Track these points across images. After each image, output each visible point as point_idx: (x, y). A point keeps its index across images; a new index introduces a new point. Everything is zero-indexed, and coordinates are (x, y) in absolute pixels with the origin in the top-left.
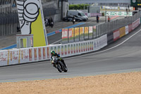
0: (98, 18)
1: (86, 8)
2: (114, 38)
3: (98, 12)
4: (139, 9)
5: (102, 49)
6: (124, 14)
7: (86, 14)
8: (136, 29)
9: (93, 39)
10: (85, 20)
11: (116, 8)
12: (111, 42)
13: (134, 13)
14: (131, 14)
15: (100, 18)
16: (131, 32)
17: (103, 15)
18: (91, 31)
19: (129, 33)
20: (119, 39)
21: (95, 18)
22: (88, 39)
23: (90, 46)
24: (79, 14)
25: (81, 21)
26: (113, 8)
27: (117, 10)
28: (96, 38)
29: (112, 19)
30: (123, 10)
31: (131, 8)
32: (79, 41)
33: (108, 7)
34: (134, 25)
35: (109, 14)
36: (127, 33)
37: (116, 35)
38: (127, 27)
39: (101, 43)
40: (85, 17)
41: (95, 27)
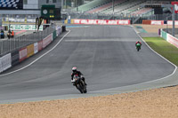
2: (20, 57)
4: (51, 22)
5: (4, 72)
6: (32, 28)
8: (48, 47)
11: (23, 20)
12: (17, 63)
13: (46, 27)
14: (41, 28)
16: (41, 50)
17: (6, 28)
19: (39, 51)
20: (26, 60)
26: (18, 20)
27: (23, 23)
29: (18, 34)
30: (31, 23)
33: (12, 20)
34: (46, 41)
35: (14, 28)
36: (36, 51)
37: (22, 54)
38: (36, 44)
39: (3, 64)
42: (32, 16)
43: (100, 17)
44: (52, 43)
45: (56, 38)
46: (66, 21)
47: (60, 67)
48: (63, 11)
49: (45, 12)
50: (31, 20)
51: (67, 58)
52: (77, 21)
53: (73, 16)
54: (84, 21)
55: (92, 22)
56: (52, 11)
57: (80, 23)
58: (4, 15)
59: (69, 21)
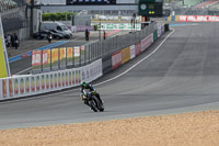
0: (87, 33)
1: (69, 19)
2: (114, 64)
3: (88, 24)
4: (151, 19)
6: (128, 27)
7: (70, 28)
8: (147, 50)
9: (80, 65)
10: (67, 37)
11: (116, 18)
12: (109, 71)
13: (144, 25)
14: (138, 27)
15: (92, 33)
16: (139, 55)
17: (95, 28)
18: (77, 55)
19: (137, 56)
20: (120, 67)
21: (83, 34)
22: (73, 66)
23: (75, 77)
24: (59, 28)
25: (60, 38)
26: (111, 18)
27: (116, 21)
28: (85, 64)
29: (110, 35)
30: (126, 21)
31: (139, 18)
32: (60, 69)
33: (103, 17)
34: (144, 44)
35: (105, 27)
36: (133, 56)
37: (115, 60)
38: (133, 47)
39: (92, 72)
40: (68, 32)
41: (83, 48)
42: (127, 13)
43: (211, 13)
44: (152, 46)
45: (157, 40)
46: (169, 18)
47: (163, 75)
48: (166, 6)
49: (144, 7)
50: (126, 18)
51: (171, 64)
52: (183, 18)
53: (178, 11)
54: (191, 18)
55: (201, 18)
56: (151, 6)
57: (187, 21)
58: (93, 12)
59: (173, 18)
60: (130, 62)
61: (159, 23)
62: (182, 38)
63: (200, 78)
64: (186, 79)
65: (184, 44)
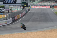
2: (15, 19)
3: (8, 9)
4: (25, 7)
5: (10, 24)
6: (19, 9)
7: (4, 10)
10: (3, 12)
11: (16, 7)
12: (14, 21)
13: (23, 9)
14: (22, 9)
15: (10, 11)
16: (22, 17)
17: (10, 10)
18: (6, 17)
19: (21, 17)
20: (17, 20)
21: (7, 11)
23: (5, 22)
24: (1, 10)
25: (1, 12)
26: (14, 7)
29: (14, 11)
31: (22, 7)
32: (1, 20)
33: (12, 7)
34: (23, 14)
35: (13, 9)
36: (20, 17)
37: (16, 18)
38: (20, 15)
39: (10, 21)
41: (7, 15)
42: (19, 6)
43: (40, 6)
44: (25, 14)
45: (26, 13)
46: (30, 7)
47: (28, 22)
48: (29, 4)
49: (23, 4)
51: (30, 19)
52: (33, 7)
53: (32, 5)
54: (35, 7)
55: (38, 7)
56: (25, 4)
57: (34, 8)
58: (10, 5)
59: (31, 7)
60: (20, 18)
61: (27, 8)
62: (33, 12)
63: (38, 23)
64: (34, 23)
65: (34, 14)
